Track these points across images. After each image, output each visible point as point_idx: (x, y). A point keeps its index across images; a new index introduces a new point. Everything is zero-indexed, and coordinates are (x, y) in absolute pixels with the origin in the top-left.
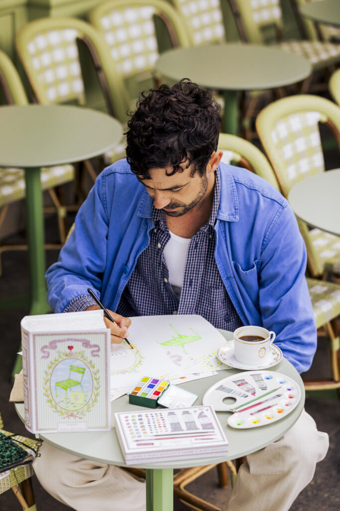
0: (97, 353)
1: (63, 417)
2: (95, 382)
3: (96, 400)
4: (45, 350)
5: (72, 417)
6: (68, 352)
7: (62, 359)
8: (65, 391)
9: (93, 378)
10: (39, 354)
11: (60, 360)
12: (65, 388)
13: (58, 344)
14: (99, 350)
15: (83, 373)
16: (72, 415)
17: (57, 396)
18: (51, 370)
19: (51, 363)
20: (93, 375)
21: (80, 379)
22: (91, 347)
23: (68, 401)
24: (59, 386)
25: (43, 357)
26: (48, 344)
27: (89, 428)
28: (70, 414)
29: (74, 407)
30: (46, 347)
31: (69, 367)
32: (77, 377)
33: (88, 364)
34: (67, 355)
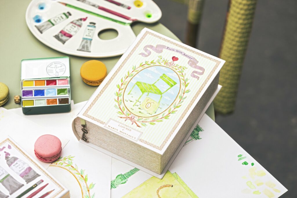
0: (199, 76)
1: (121, 116)
2: (178, 99)
3: (166, 117)
4: (149, 49)
5: (130, 121)
6: (169, 62)
7: (159, 64)
8: (142, 93)
9: (180, 94)
10: (140, 49)
11: (157, 64)
12: (143, 90)
13: (164, 50)
14: (202, 73)
15: (172, 86)
16: (131, 119)
17: (129, 94)
18: (141, 68)
19: (146, 62)
20: (180, 93)
21: (165, 90)
22: (196, 67)
23: (138, 103)
24: (138, 86)
25: (142, 54)
26: (155, 46)
27: (141, 140)
28: (130, 116)
29: (140, 112)
30: (151, 47)
31: (161, 75)
32: (163, 86)
33: (182, 81)
34: (166, 63)
